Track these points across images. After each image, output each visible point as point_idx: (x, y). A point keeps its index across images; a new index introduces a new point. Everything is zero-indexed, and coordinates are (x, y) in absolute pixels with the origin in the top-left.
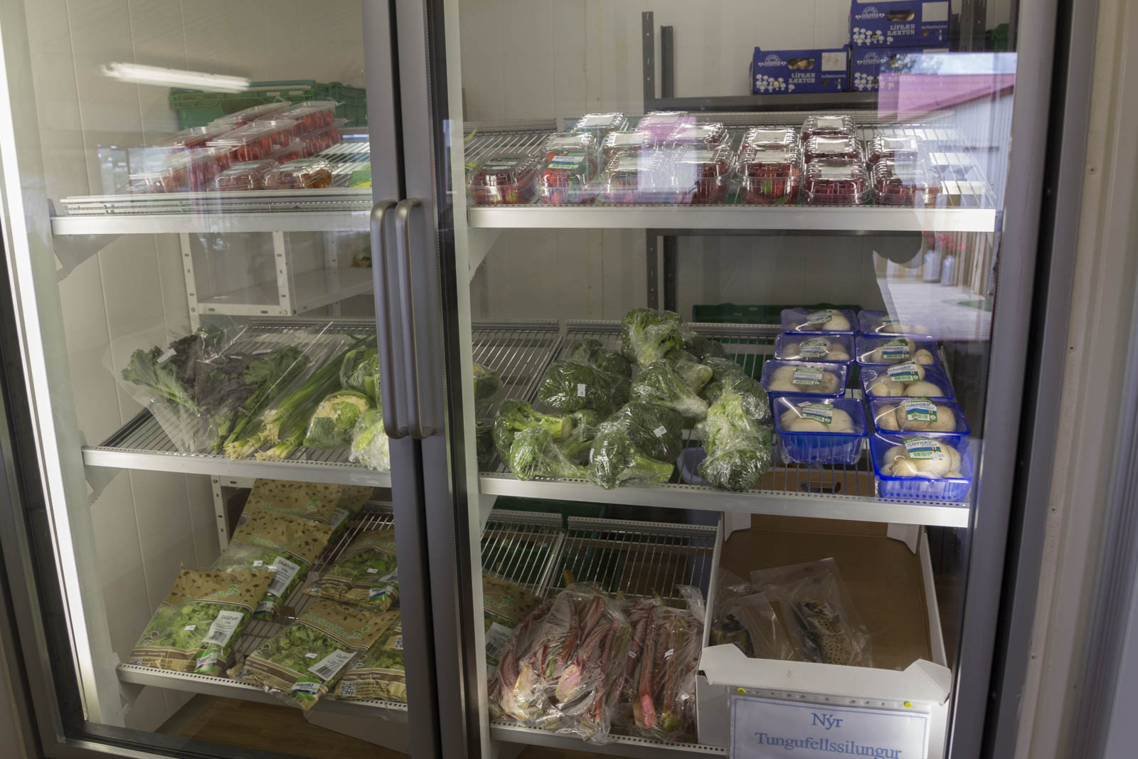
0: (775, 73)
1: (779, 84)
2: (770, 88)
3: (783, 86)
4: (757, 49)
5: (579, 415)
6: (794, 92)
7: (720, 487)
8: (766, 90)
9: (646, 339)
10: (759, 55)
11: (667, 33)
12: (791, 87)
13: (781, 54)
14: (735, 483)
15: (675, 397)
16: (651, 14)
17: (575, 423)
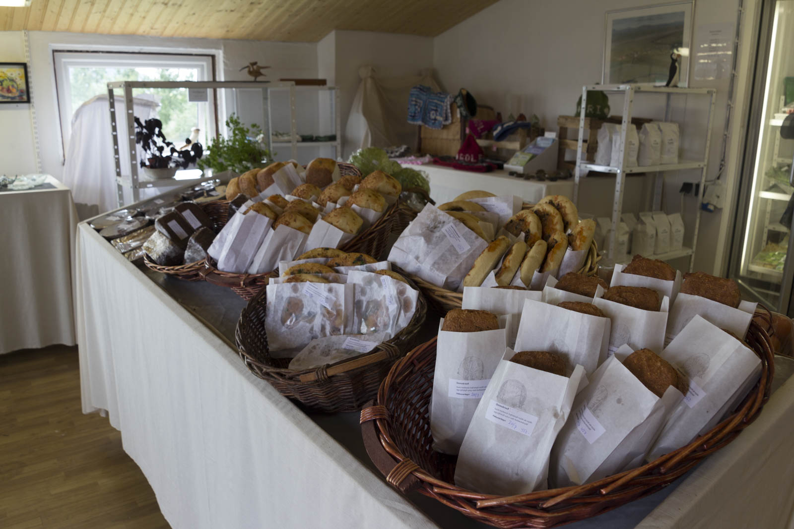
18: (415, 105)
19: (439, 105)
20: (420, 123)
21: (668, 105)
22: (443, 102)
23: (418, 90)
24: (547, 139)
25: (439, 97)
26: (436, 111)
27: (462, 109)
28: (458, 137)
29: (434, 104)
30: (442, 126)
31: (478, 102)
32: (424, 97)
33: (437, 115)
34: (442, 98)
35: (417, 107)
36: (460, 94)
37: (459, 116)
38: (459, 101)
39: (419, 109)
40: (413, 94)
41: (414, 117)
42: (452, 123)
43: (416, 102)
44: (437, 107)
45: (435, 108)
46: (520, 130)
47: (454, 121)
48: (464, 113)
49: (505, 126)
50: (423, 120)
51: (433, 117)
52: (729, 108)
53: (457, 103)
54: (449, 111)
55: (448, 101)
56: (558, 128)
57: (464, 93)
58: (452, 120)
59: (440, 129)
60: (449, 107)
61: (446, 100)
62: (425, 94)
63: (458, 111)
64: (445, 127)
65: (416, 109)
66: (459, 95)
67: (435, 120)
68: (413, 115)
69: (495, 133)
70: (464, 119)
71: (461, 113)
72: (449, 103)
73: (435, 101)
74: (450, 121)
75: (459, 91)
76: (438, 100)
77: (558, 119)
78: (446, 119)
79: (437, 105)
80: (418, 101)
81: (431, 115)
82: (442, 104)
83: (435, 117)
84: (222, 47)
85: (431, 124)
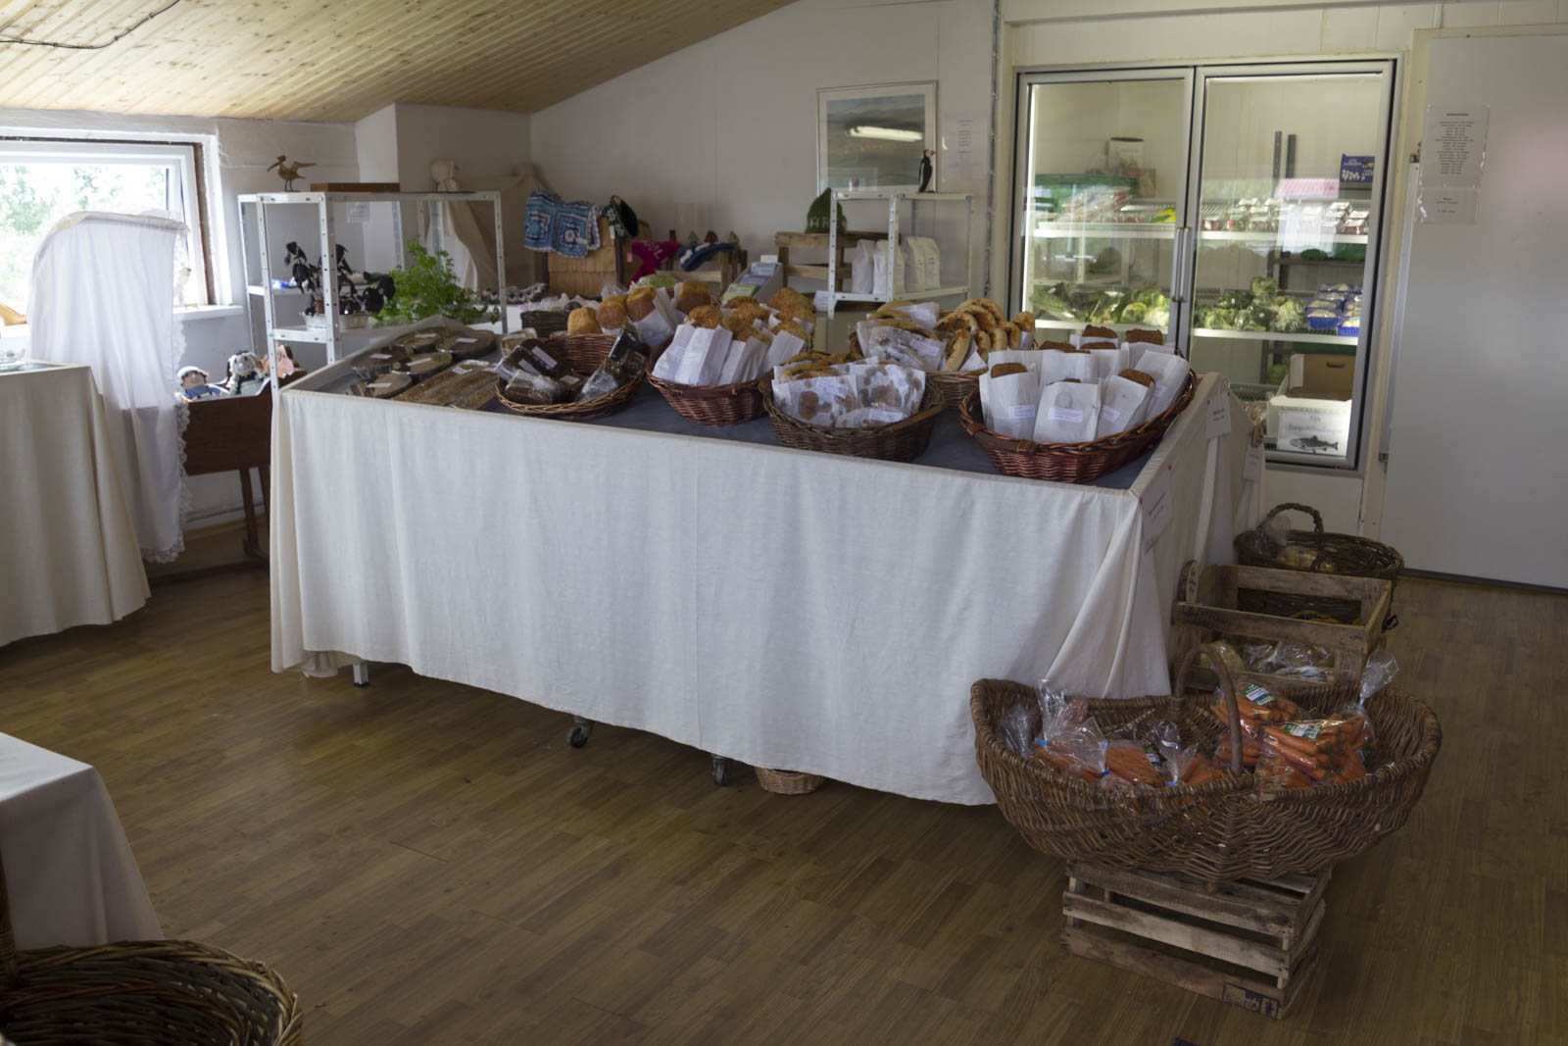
0: (1352, 169)
1: (1356, 176)
2: (1350, 178)
3: (1358, 177)
4: (1344, 155)
5: (1232, 310)
6: (1365, 181)
7: (1282, 332)
8: (1348, 180)
9: (1260, 287)
10: (1345, 159)
11: (1292, 139)
12: (1363, 178)
13: (1359, 159)
14: (1287, 330)
15: (1269, 305)
16: (1281, 133)
17: (1230, 312)
18: (539, 222)
19: (581, 221)
20: (548, 249)
21: (914, 215)
22: (586, 216)
23: (541, 198)
24: (767, 265)
25: (577, 208)
26: (575, 229)
27: (618, 226)
28: (613, 268)
29: (571, 220)
30: (586, 253)
31: (639, 216)
32: (553, 210)
33: (576, 236)
34: (584, 210)
35: (542, 225)
36: (612, 204)
37: (613, 237)
38: (612, 215)
39: (546, 229)
40: (534, 205)
41: (537, 241)
42: (601, 247)
43: (540, 217)
44: (576, 224)
45: (573, 226)
46: (720, 255)
47: (605, 243)
48: (622, 232)
49: (698, 249)
50: (555, 245)
51: (571, 240)
52: (990, 216)
53: (608, 217)
54: (596, 229)
55: (593, 215)
56: (777, 249)
57: (618, 202)
58: (601, 243)
59: (582, 257)
60: (595, 223)
61: (590, 214)
62: (553, 204)
63: (612, 229)
64: (591, 253)
65: (541, 228)
66: (611, 206)
67: (574, 243)
68: (536, 236)
69: (683, 260)
70: (620, 242)
71: (616, 232)
72: (595, 217)
73: (572, 215)
74: (598, 245)
75: (609, 200)
76: (577, 214)
77: (777, 237)
78: (592, 242)
79: (575, 222)
80: (543, 215)
81: (567, 237)
82: (584, 219)
83: (574, 240)
84: (217, 131)
85: (567, 250)
